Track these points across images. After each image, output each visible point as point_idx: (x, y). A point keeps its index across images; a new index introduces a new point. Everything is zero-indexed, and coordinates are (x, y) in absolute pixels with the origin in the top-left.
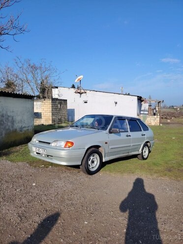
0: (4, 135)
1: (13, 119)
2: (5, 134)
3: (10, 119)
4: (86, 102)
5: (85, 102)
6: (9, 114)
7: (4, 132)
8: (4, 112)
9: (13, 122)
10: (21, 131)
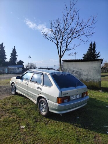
1: (80, 73)
6: (78, 70)
8: (75, 70)
10: (87, 81)
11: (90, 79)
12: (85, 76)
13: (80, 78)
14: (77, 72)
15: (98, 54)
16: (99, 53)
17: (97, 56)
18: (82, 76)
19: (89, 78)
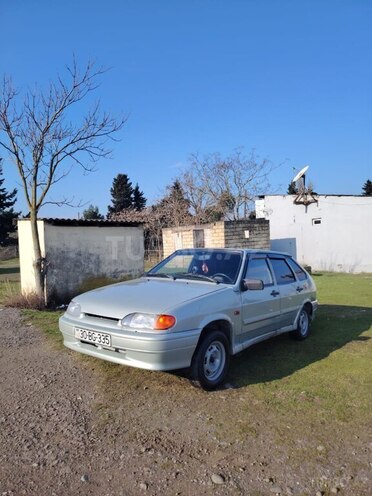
0: (80, 282)
1: (98, 258)
2: (84, 281)
3: (93, 258)
4: (318, 222)
5: (316, 222)
6: (91, 251)
7: (80, 278)
8: (83, 249)
9: (98, 263)
10: (115, 277)
11: (122, 271)
12: (109, 264)
13: (98, 270)
14: (91, 254)
15: (12, 196)
16: (15, 192)
17: (7, 201)
18: (103, 266)
19: (120, 269)
